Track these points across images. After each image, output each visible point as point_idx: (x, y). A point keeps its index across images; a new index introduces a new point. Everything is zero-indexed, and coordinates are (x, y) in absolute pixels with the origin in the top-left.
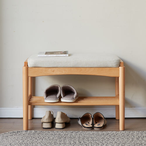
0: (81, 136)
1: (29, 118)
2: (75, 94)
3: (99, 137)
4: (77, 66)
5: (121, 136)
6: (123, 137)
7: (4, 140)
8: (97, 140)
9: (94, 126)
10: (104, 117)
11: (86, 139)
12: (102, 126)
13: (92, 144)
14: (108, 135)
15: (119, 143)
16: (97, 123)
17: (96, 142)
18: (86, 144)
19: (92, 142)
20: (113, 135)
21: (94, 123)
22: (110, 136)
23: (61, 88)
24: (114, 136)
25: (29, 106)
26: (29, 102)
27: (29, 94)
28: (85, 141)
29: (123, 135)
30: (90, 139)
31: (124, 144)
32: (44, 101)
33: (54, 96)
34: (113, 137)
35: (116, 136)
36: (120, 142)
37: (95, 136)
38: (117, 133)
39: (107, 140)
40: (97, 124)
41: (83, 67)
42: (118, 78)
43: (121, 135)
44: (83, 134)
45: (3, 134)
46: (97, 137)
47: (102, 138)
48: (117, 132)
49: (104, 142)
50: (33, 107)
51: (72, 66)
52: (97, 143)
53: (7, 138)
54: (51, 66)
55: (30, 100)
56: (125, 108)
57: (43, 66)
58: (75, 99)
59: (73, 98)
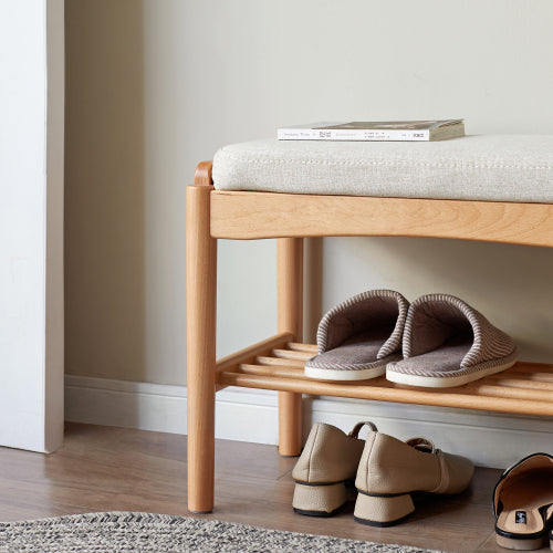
1: (285, 450)
4: (450, 192)
32: (303, 369)
41: (485, 196)
51: (422, 191)
54: (320, 189)
57: (278, 187)
58: (463, 373)
59: (457, 367)
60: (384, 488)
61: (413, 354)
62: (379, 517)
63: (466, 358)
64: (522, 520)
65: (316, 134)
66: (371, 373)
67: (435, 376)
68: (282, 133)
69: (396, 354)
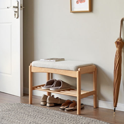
60: (49, 102)
62: (48, 106)
63: (60, 87)
65: (44, 60)
68: (41, 60)
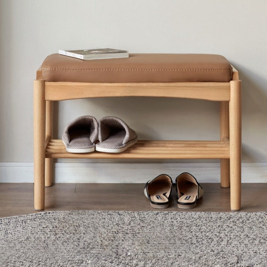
0: (175, 222)
1: (47, 184)
2: (127, 136)
3: (211, 224)
5: (257, 222)
6: (261, 225)
7: (18, 229)
8: (208, 230)
9: (179, 201)
10: (197, 183)
11: (185, 228)
12: (194, 200)
13: (200, 240)
14: (231, 220)
15: (254, 237)
16: (182, 194)
17: (207, 234)
18: (187, 238)
19: (197, 234)
20: (241, 221)
21: (179, 194)
22: (233, 222)
23: (98, 124)
24: (243, 222)
25: (47, 160)
26: (46, 151)
27: (47, 133)
28: (184, 233)
29: (260, 220)
30: (194, 227)
31: (265, 239)
33: (85, 139)
34: (241, 225)
35: (248, 222)
36: (256, 235)
37: (204, 222)
38: (248, 216)
39: (228, 230)
40: (184, 197)
42: (227, 103)
43: (258, 220)
44: (179, 218)
45: (16, 216)
46: (208, 224)
47: (219, 226)
48: (249, 214)
49: (222, 235)
50: (54, 161)
52: (209, 237)
53: (24, 224)
55: (47, 148)
56: (242, 164)
58: (125, 147)
59: (121, 144)
61: (103, 140)
63: (124, 141)
64: (160, 198)
66: (92, 150)
67: (116, 148)
69: (97, 141)
